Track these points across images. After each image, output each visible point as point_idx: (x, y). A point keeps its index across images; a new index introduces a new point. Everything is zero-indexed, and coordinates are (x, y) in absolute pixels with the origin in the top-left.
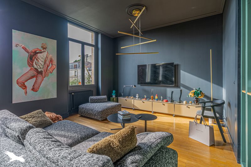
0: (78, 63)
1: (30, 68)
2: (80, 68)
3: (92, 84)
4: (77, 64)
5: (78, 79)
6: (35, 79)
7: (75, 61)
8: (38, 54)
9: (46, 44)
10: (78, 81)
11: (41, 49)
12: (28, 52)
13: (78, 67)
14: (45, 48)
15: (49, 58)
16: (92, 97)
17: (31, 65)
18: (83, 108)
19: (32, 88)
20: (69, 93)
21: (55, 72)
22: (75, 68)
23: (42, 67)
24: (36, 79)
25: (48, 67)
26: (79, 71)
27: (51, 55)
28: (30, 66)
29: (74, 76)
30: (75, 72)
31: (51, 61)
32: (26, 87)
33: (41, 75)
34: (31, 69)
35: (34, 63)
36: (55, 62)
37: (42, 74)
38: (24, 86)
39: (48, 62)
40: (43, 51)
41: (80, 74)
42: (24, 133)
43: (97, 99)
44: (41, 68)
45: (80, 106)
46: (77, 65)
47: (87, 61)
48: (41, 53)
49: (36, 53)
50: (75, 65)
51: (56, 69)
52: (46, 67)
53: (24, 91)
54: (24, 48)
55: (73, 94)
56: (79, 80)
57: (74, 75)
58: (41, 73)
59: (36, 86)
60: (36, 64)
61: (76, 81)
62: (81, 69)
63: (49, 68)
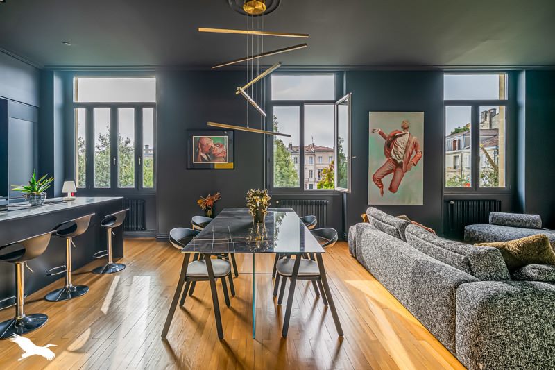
0: (464, 135)
1: (387, 159)
2: (469, 148)
3: (499, 186)
4: (461, 138)
5: (463, 176)
6: (393, 174)
7: (454, 131)
8: (397, 139)
9: (407, 122)
10: (464, 180)
11: (401, 130)
12: (385, 137)
13: (462, 146)
14: (406, 128)
15: (412, 142)
16: (497, 214)
17: (388, 154)
18: (474, 232)
19: (389, 186)
20: (445, 201)
21: (421, 162)
22: (455, 149)
23: (402, 156)
24: (395, 175)
25: (410, 155)
26: (467, 156)
27: (414, 138)
28: (387, 157)
29: (452, 170)
30: (455, 157)
31: (415, 146)
32: (382, 184)
33: (400, 169)
34: (388, 161)
35: (392, 152)
36: (421, 148)
37: (402, 167)
38: (380, 185)
39: (410, 149)
40: (404, 132)
41: (468, 162)
42: (403, 227)
43: (510, 220)
44: (400, 159)
45: (468, 226)
46: (459, 140)
47: (494, 127)
48: (401, 136)
49: (394, 137)
50: (455, 141)
51: (422, 158)
52: (408, 156)
53: (379, 190)
54: (381, 134)
55: (453, 203)
56: (465, 178)
57: (452, 166)
58: (400, 165)
59: (395, 184)
60: (394, 153)
61: (458, 179)
62: (470, 150)
63: (411, 158)
